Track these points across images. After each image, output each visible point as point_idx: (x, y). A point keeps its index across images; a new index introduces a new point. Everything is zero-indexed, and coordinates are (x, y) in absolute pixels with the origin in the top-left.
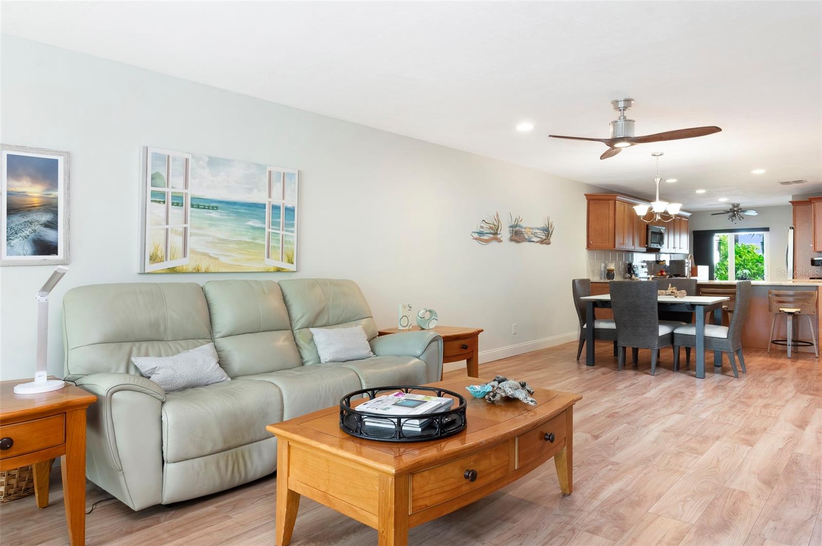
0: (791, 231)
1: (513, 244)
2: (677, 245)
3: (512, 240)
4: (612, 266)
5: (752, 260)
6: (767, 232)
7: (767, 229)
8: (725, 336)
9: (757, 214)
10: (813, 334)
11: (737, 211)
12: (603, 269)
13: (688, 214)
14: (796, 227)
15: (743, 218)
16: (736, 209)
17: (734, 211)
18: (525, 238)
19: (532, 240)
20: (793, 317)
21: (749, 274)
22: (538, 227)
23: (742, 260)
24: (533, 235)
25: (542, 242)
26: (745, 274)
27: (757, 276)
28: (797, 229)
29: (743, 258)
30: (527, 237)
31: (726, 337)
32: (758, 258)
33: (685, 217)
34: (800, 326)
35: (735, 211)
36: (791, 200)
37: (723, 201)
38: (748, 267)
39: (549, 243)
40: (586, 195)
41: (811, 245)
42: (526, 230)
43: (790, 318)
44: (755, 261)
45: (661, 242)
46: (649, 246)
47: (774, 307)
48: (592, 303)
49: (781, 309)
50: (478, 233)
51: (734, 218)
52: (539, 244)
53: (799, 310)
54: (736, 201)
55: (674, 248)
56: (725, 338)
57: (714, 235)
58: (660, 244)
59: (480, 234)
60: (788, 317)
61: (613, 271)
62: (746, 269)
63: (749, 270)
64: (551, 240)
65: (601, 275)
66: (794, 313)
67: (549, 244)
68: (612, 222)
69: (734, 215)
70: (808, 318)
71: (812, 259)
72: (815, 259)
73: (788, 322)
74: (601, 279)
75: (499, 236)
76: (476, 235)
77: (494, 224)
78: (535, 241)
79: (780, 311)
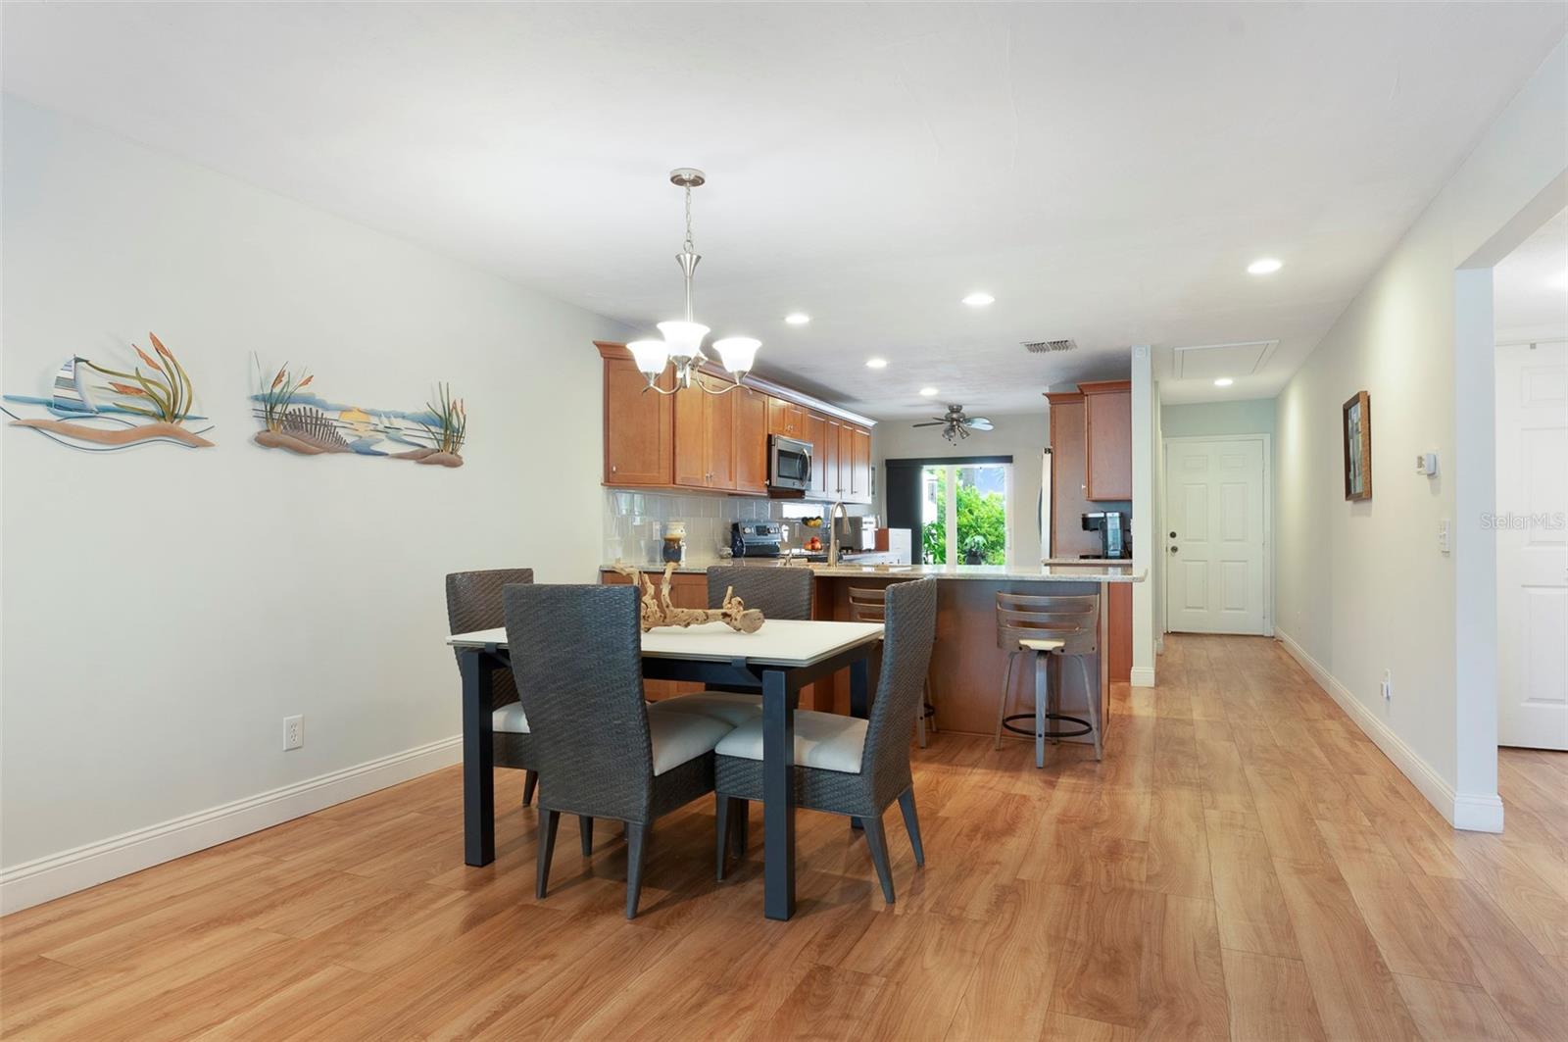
0: (1048, 457)
1: (279, 458)
2: (846, 484)
3: (264, 442)
4: (678, 531)
5: (988, 518)
6: (1008, 464)
7: (1008, 459)
8: (854, 767)
9: (991, 427)
10: (1089, 695)
11: (958, 421)
12: (657, 536)
13: (870, 423)
14: (1055, 447)
15: (968, 435)
16: (955, 416)
17: (953, 420)
18: (339, 440)
19: (376, 448)
20: (1048, 661)
21: (984, 545)
22: (408, 411)
23: (974, 517)
24: (382, 436)
25: (423, 457)
26: (978, 544)
27: (998, 547)
28: (1058, 452)
29: (975, 514)
30: (349, 440)
31: (858, 771)
32: (998, 516)
33: (864, 428)
34: (1063, 682)
35: (955, 419)
36: (1047, 391)
37: (929, 395)
38: (983, 531)
39: (454, 463)
40: (599, 345)
41: (1083, 487)
42: (347, 417)
43: (1042, 663)
44: (994, 519)
45: (804, 474)
46: (774, 484)
47: (1007, 637)
48: (476, 656)
49: (1023, 642)
50: (49, 404)
51: (953, 434)
52: (411, 463)
53: (1061, 644)
54: (955, 398)
55: (838, 491)
56: (854, 774)
57: (922, 468)
58: (801, 479)
59: (58, 407)
60: (1038, 661)
61: (677, 541)
62: (979, 534)
63: (984, 536)
64: (463, 451)
65: (651, 551)
66: (1050, 651)
67: (459, 466)
68: (665, 417)
69: (952, 428)
70: (1080, 662)
71: (1084, 515)
72: (1090, 515)
73: (1037, 675)
74: (652, 560)
75: (186, 426)
76: (42, 414)
77: (138, 377)
78: (390, 453)
79: (1021, 648)
